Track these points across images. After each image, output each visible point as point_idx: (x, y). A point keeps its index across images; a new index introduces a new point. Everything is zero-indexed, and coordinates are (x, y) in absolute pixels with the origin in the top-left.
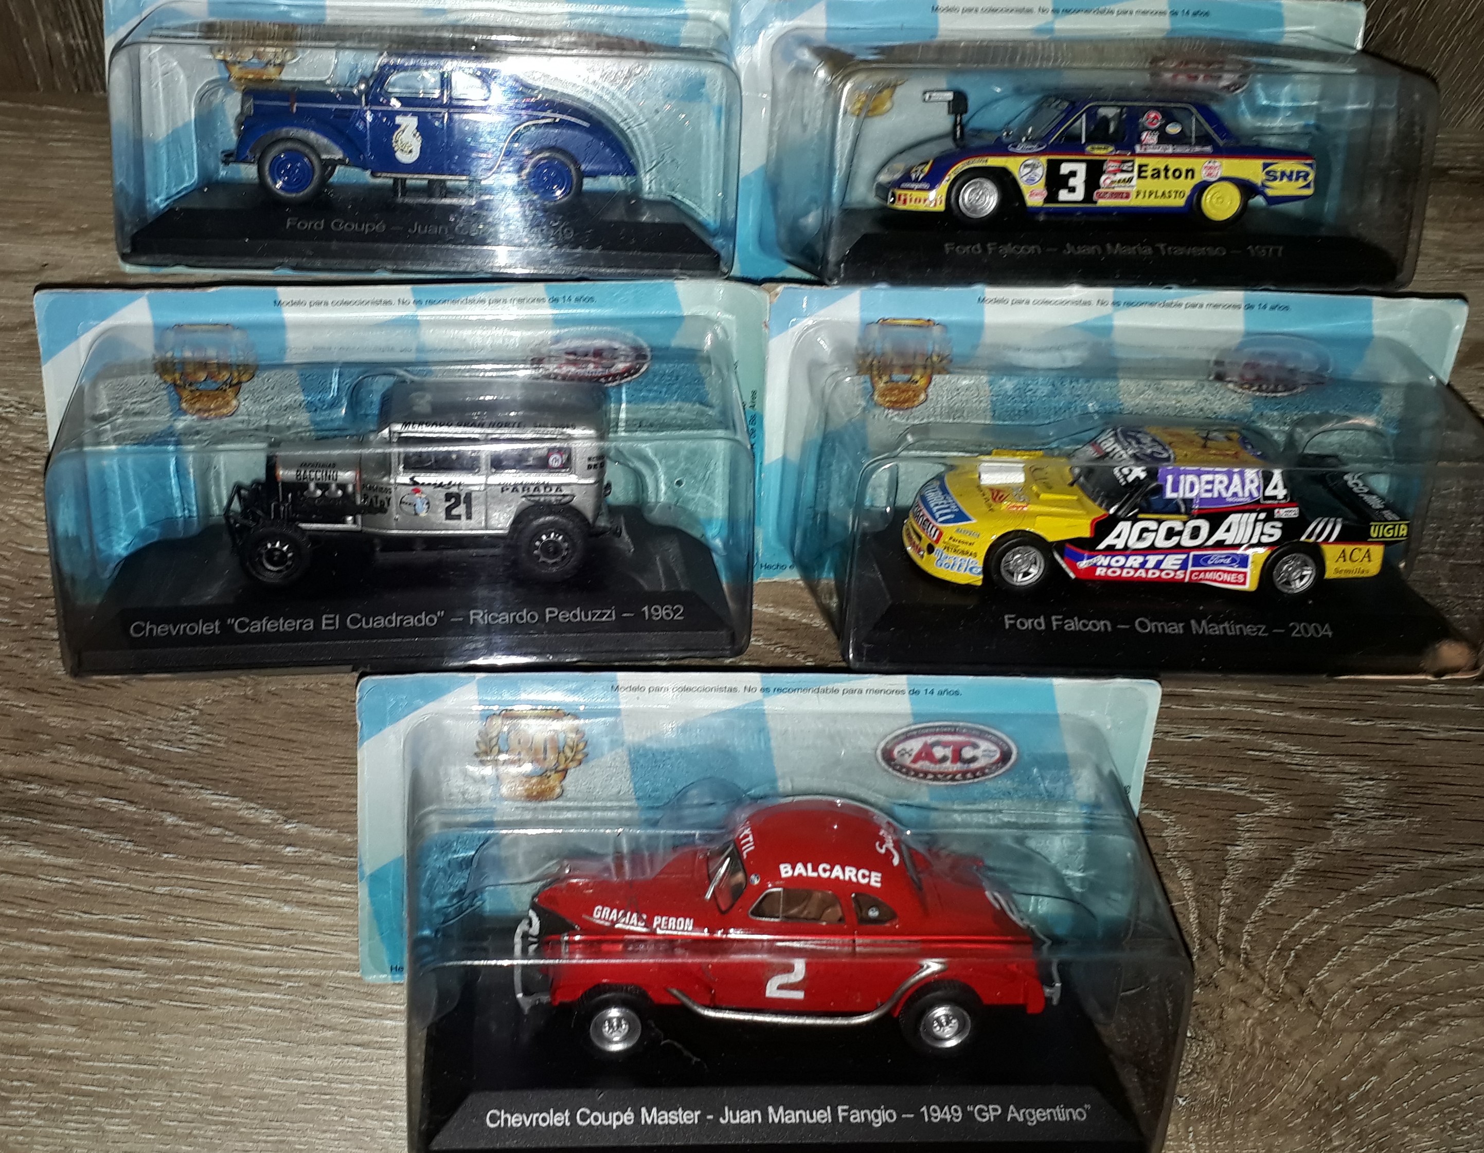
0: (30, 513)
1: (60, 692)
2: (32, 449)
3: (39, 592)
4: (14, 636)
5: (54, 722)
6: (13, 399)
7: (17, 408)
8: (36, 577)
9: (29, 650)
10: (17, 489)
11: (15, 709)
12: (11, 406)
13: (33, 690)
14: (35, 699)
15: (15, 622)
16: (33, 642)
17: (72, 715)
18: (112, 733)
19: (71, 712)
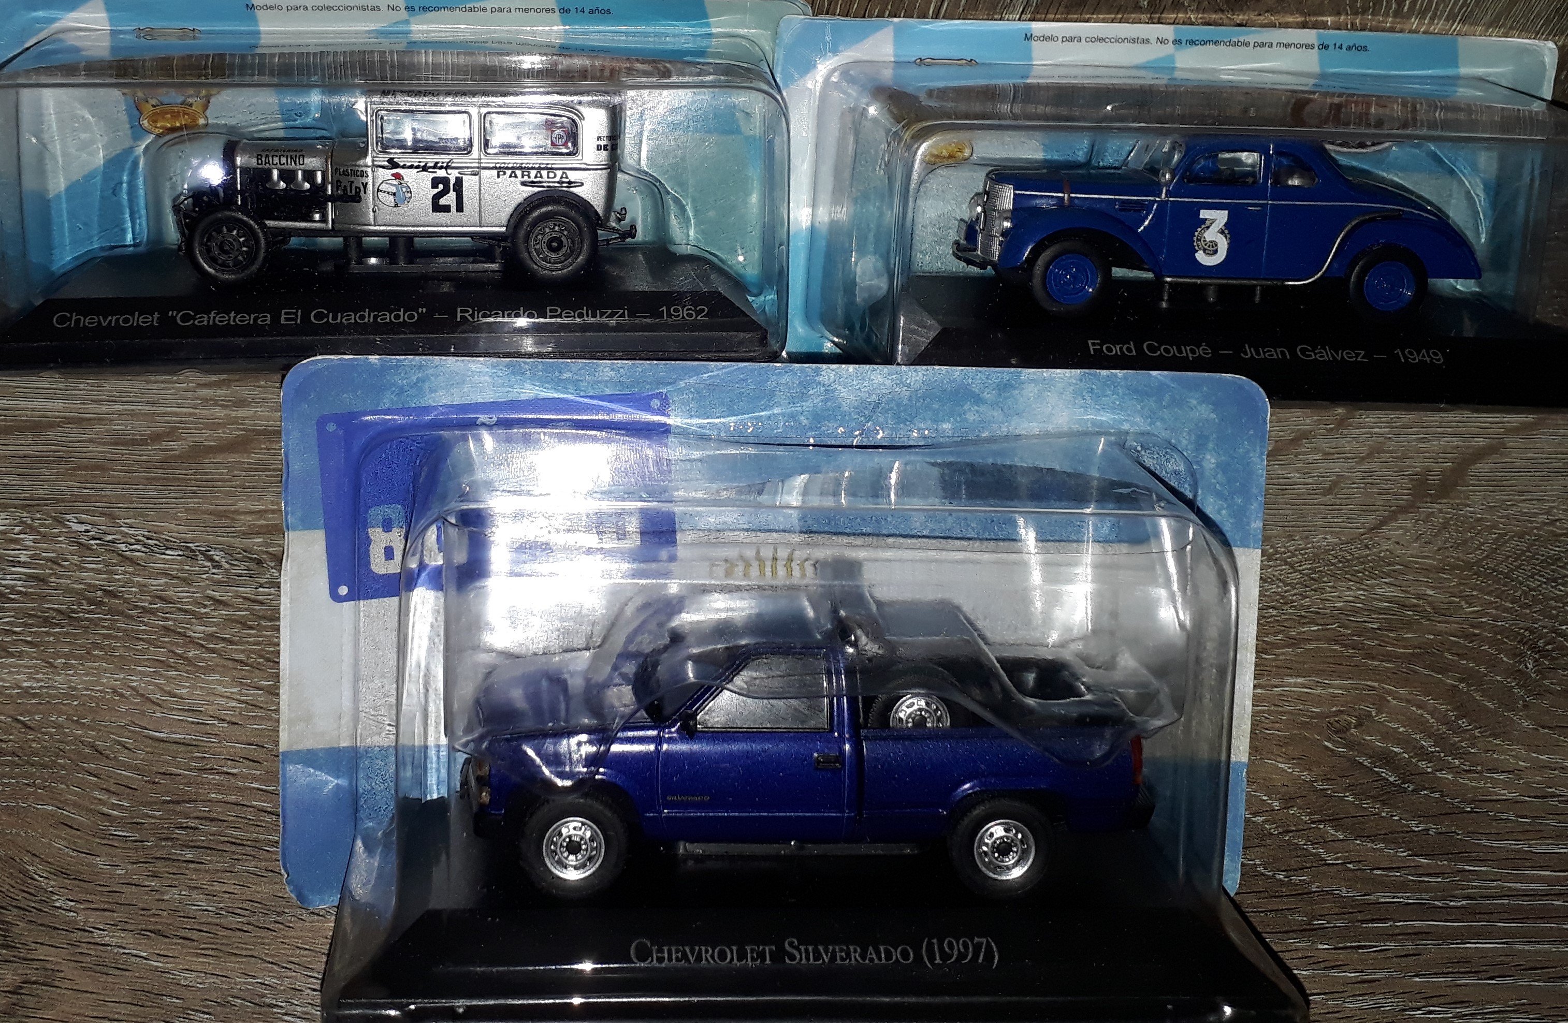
0: (157, 685)
1: (195, 935)
2: (162, 599)
3: (167, 793)
4: (134, 855)
5: (188, 978)
6: (140, 534)
7: (145, 545)
8: (164, 774)
9: (155, 876)
10: (143, 652)
11: (133, 959)
12: (138, 542)
13: (157, 933)
14: (162, 946)
15: (137, 836)
16: (159, 864)
17: (209, 969)
18: (263, 996)
19: (210, 964)
